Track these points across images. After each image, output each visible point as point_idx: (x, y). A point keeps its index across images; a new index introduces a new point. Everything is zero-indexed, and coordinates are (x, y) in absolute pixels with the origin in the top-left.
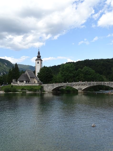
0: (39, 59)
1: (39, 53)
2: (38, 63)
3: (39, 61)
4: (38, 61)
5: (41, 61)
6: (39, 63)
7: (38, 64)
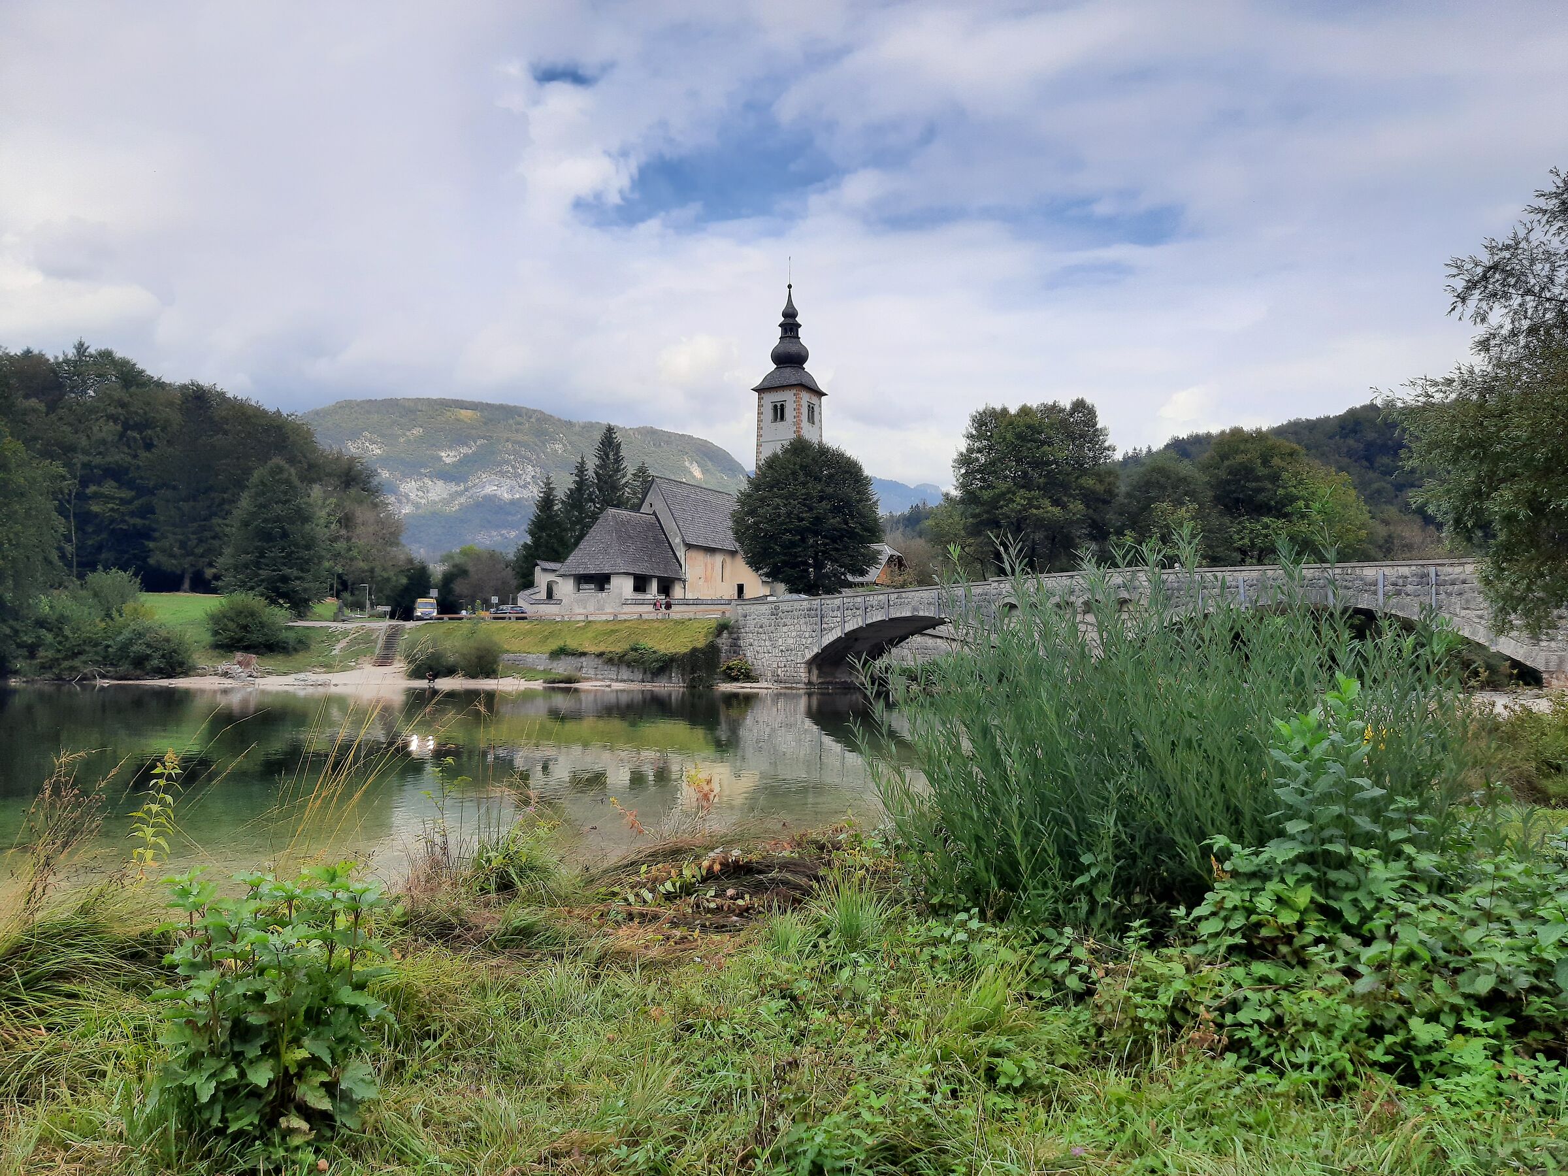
0: (790, 375)
1: (790, 326)
2: (779, 412)
3: (788, 397)
4: (778, 397)
5: (805, 397)
6: (789, 413)
7: (779, 424)
